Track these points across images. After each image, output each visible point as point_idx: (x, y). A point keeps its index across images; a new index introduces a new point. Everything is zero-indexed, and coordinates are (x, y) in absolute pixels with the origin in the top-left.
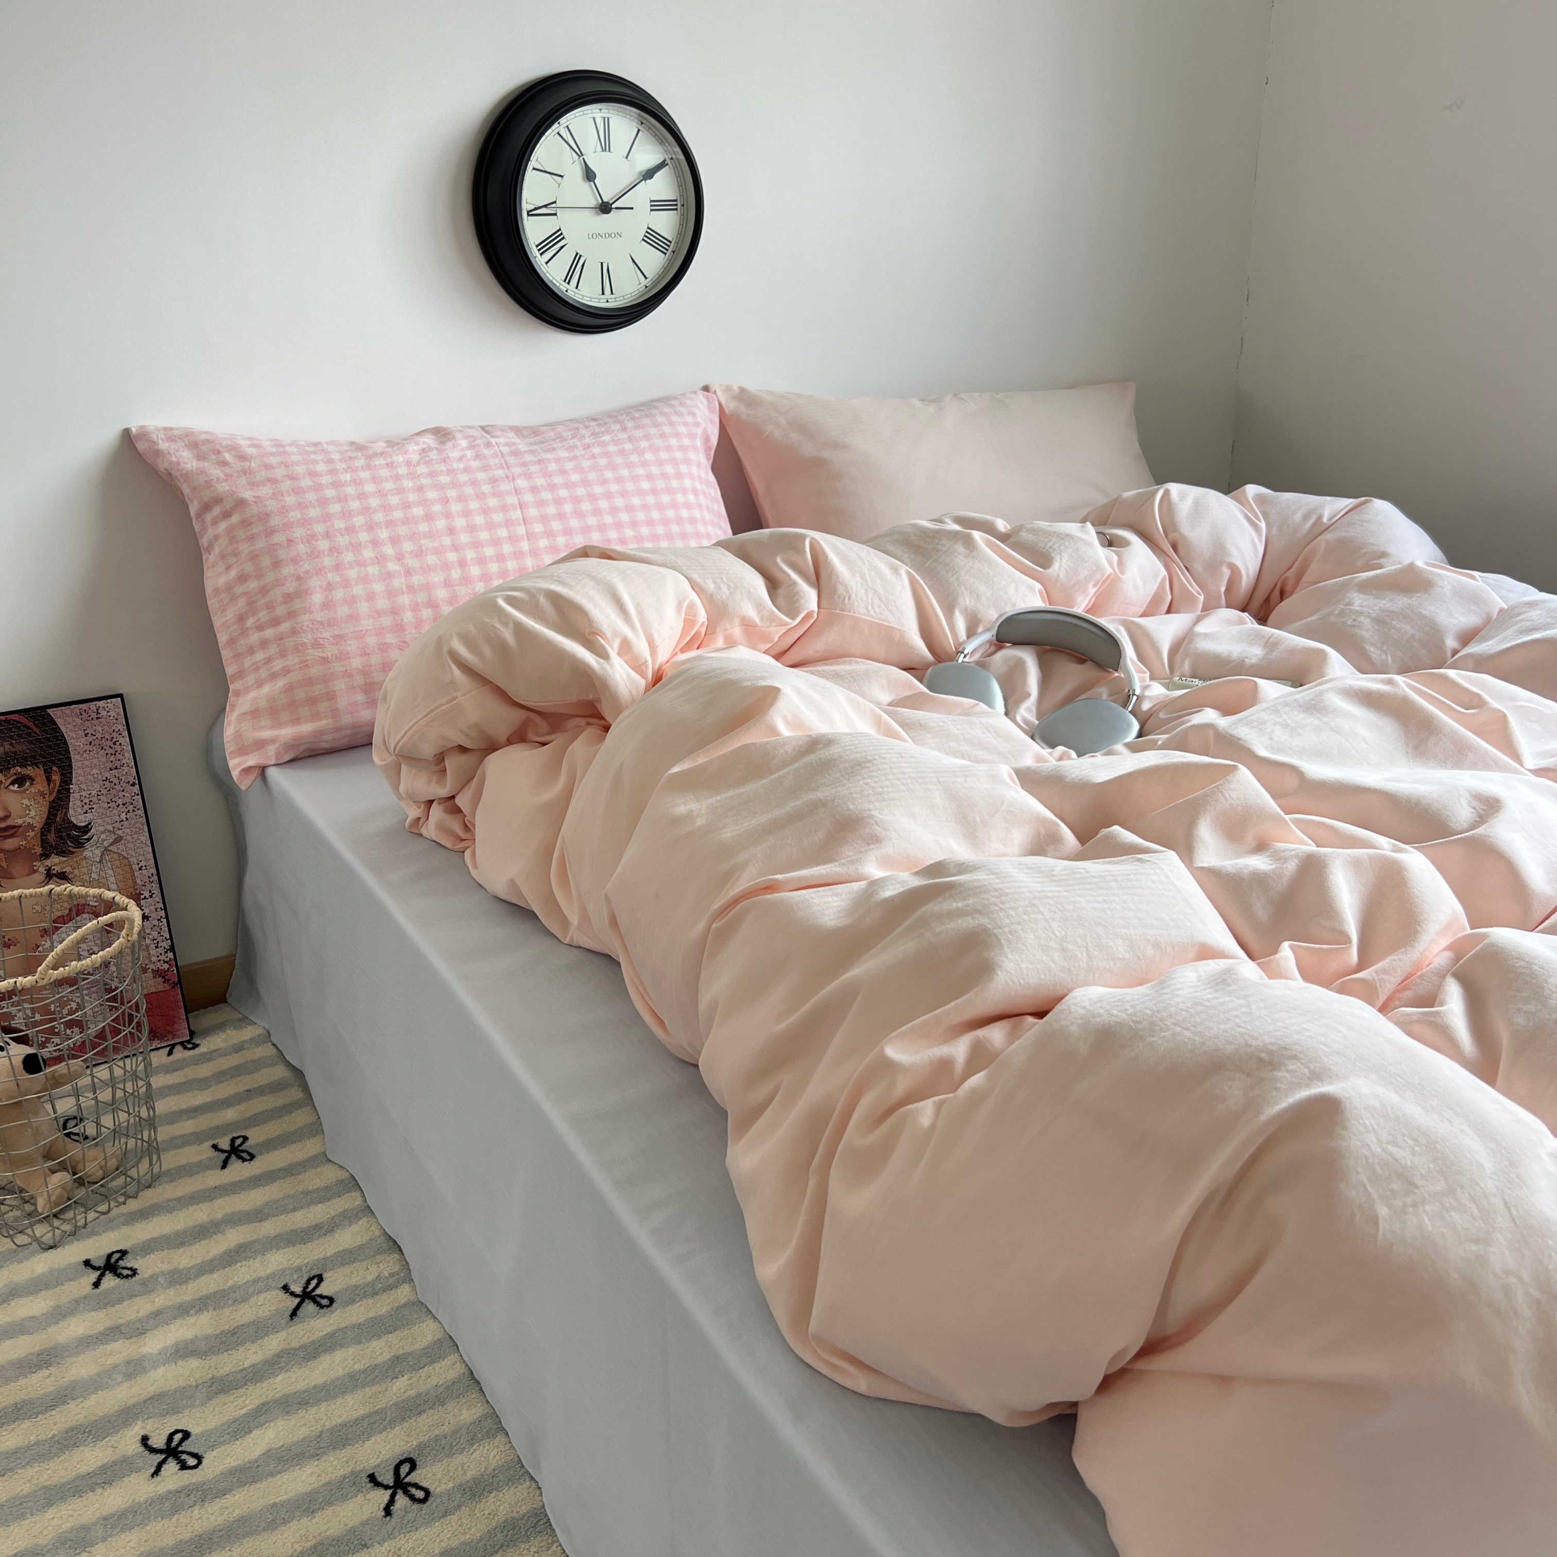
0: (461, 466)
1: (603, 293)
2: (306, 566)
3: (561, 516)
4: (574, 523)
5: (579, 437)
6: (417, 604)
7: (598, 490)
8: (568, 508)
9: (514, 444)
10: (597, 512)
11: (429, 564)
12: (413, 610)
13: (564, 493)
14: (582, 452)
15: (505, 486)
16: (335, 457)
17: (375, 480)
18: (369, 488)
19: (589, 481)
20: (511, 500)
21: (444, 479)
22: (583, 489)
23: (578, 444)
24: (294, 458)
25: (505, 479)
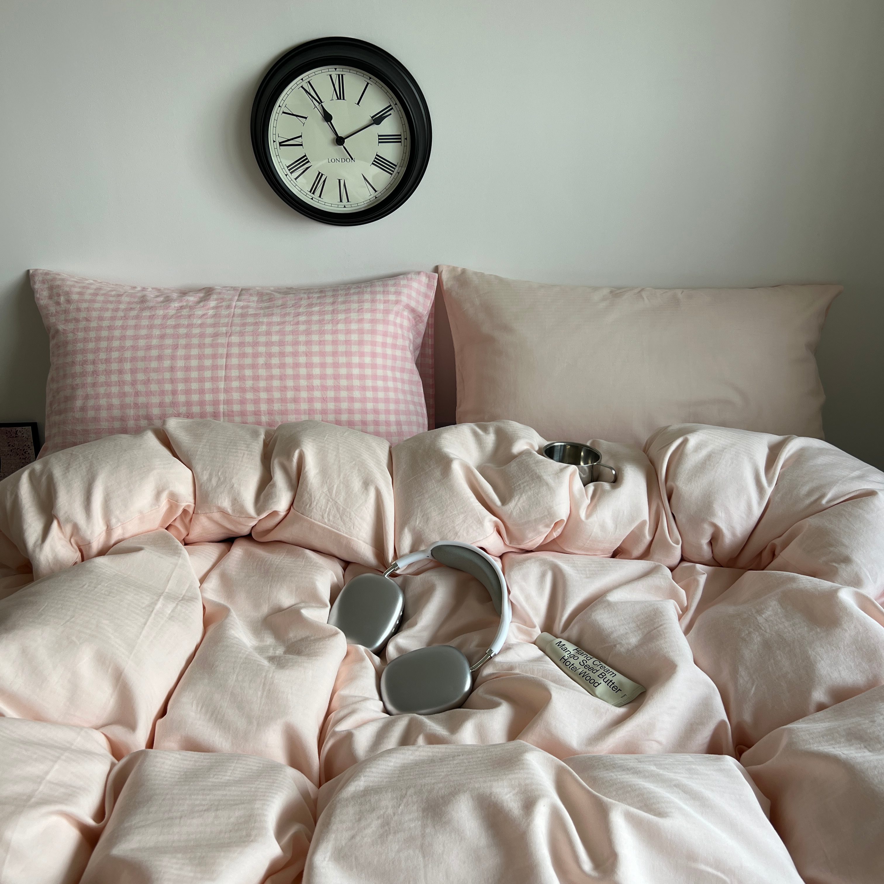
0: (199, 322)
1: (341, 201)
2: (78, 381)
3: (254, 366)
4: (262, 372)
5: (297, 306)
6: (139, 416)
7: (289, 349)
8: (261, 361)
9: (248, 307)
10: (283, 366)
11: (152, 390)
12: (136, 420)
13: (262, 349)
14: (291, 319)
15: (222, 340)
16: (122, 306)
17: (136, 327)
18: (130, 333)
19: (285, 342)
20: (222, 351)
21: (182, 331)
22: (278, 348)
23: (293, 311)
24: (97, 305)
25: (225, 335)
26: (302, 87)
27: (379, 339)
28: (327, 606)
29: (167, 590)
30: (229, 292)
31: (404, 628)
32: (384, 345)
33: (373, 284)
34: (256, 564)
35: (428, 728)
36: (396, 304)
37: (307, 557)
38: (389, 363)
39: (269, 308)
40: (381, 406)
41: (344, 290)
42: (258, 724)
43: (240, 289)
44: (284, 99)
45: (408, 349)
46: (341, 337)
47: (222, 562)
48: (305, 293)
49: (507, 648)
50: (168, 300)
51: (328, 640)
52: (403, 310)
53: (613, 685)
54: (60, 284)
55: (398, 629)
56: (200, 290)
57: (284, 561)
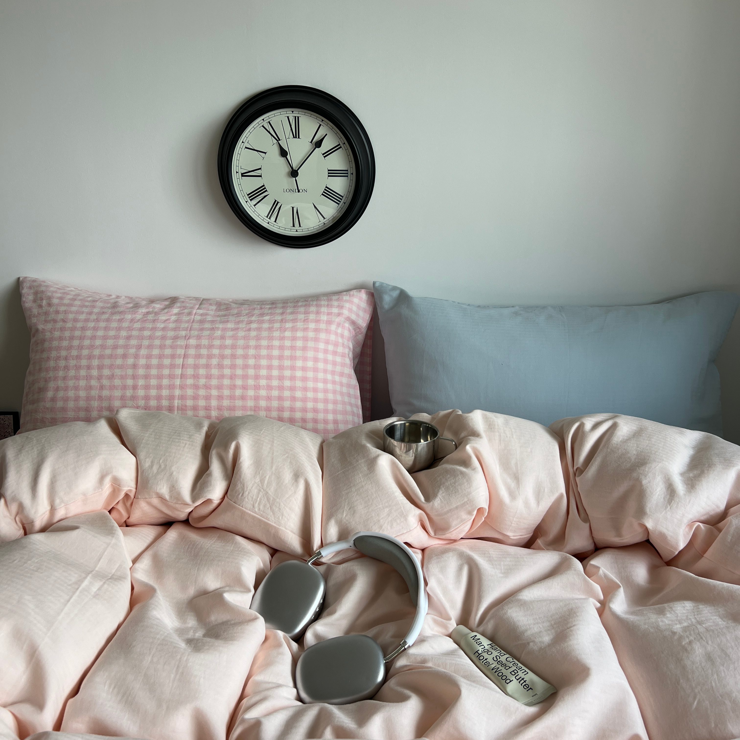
0: (162, 326)
1: (294, 226)
2: (51, 374)
3: (208, 366)
4: (215, 372)
5: (250, 315)
6: (102, 407)
7: (240, 352)
8: (214, 361)
9: (207, 314)
10: (233, 367)
11: (115, 384)
12: (99, 411)
13: (216, 351)
14: (244, 326)
15: (181, 342)
16: (96, 310)
17: (106, 329)
18: (100, 333)
19: (237, 345)
20: (180, 352)
21: (147, 333)
22: (231, 351)
23: (246, 319)
24: (74, 309)
25: (184, 338)
26: (263, 126)
27: (322, 346)
28: (250, 591)
29: (97, 569)
30: (191, 301)
31: (323, 616)
32: (326, 351)
33: (319, 298)
34: (187, 547)
35: (337, 719)
36: (339, 316)
37: (236, 543)
38: (330, 367)
39: (225, 316)
40: (321, 406)
41: (293, 303)
42: (168, 708)
43: (202, 299)
44: (247, 136)
45: (347, 356)
46: (288, 343)
47: (156, 544)
48: (258, 304)
49: (421, 640)
50: (137, 306)
51: (247, 624)
52: (344, 322)
53: (525, 683)
54: (44, 290)
55: (317, 616)
56: (166, 300)
57: (214, 546)
